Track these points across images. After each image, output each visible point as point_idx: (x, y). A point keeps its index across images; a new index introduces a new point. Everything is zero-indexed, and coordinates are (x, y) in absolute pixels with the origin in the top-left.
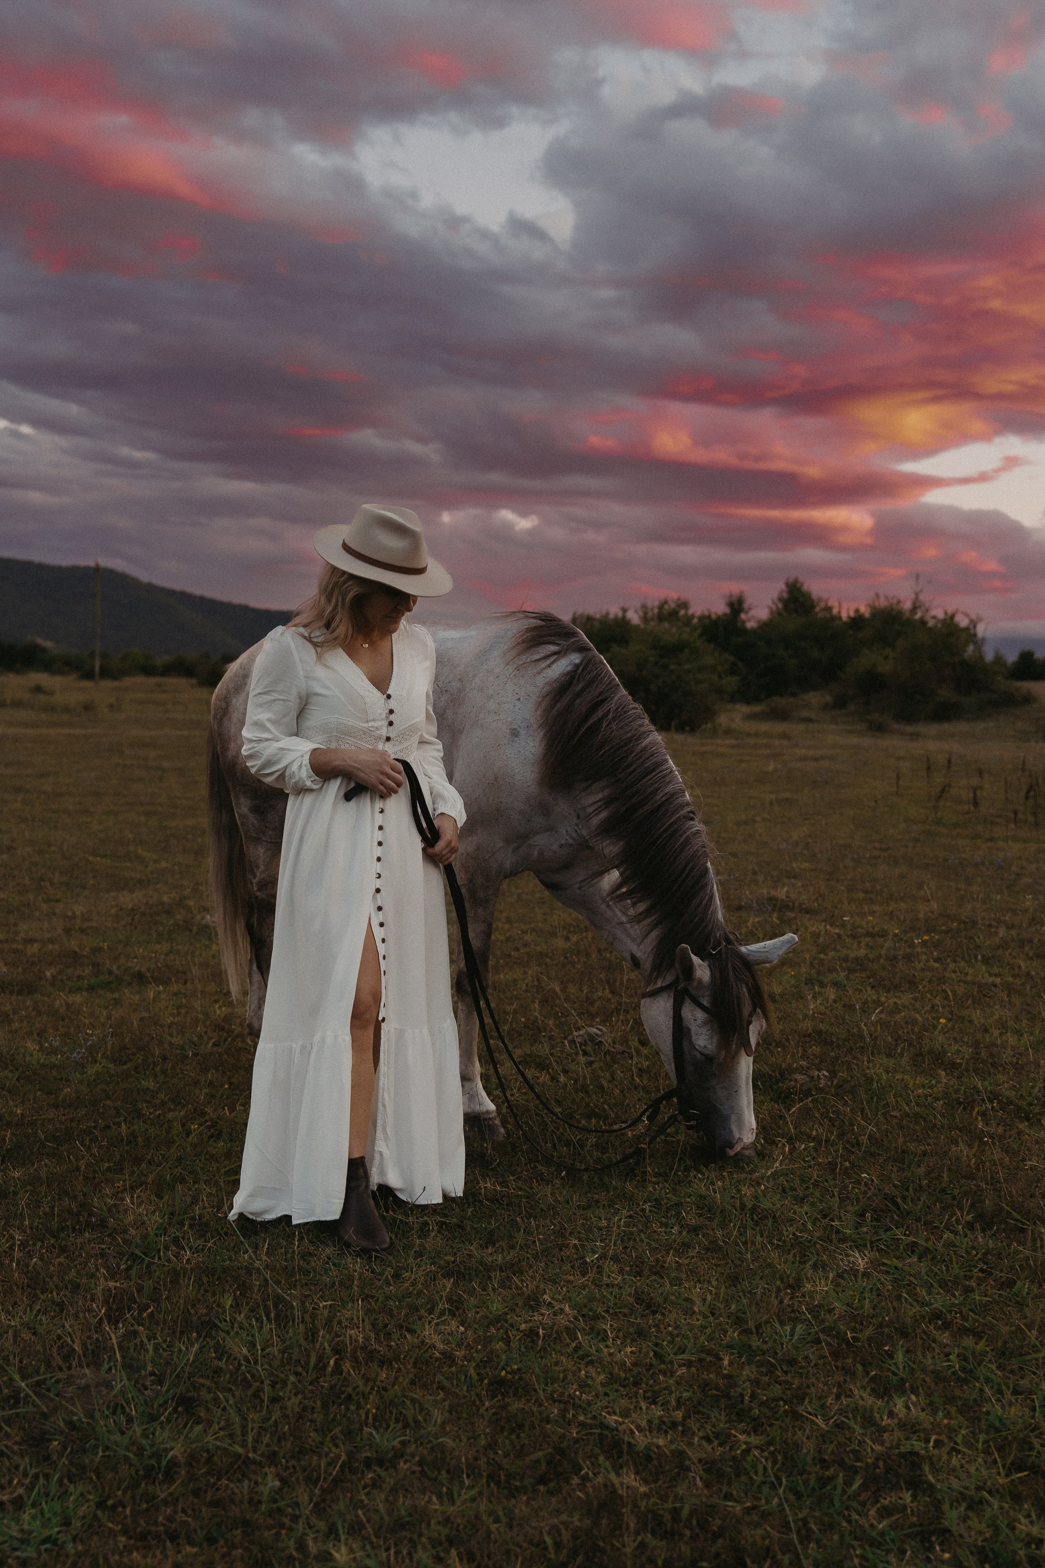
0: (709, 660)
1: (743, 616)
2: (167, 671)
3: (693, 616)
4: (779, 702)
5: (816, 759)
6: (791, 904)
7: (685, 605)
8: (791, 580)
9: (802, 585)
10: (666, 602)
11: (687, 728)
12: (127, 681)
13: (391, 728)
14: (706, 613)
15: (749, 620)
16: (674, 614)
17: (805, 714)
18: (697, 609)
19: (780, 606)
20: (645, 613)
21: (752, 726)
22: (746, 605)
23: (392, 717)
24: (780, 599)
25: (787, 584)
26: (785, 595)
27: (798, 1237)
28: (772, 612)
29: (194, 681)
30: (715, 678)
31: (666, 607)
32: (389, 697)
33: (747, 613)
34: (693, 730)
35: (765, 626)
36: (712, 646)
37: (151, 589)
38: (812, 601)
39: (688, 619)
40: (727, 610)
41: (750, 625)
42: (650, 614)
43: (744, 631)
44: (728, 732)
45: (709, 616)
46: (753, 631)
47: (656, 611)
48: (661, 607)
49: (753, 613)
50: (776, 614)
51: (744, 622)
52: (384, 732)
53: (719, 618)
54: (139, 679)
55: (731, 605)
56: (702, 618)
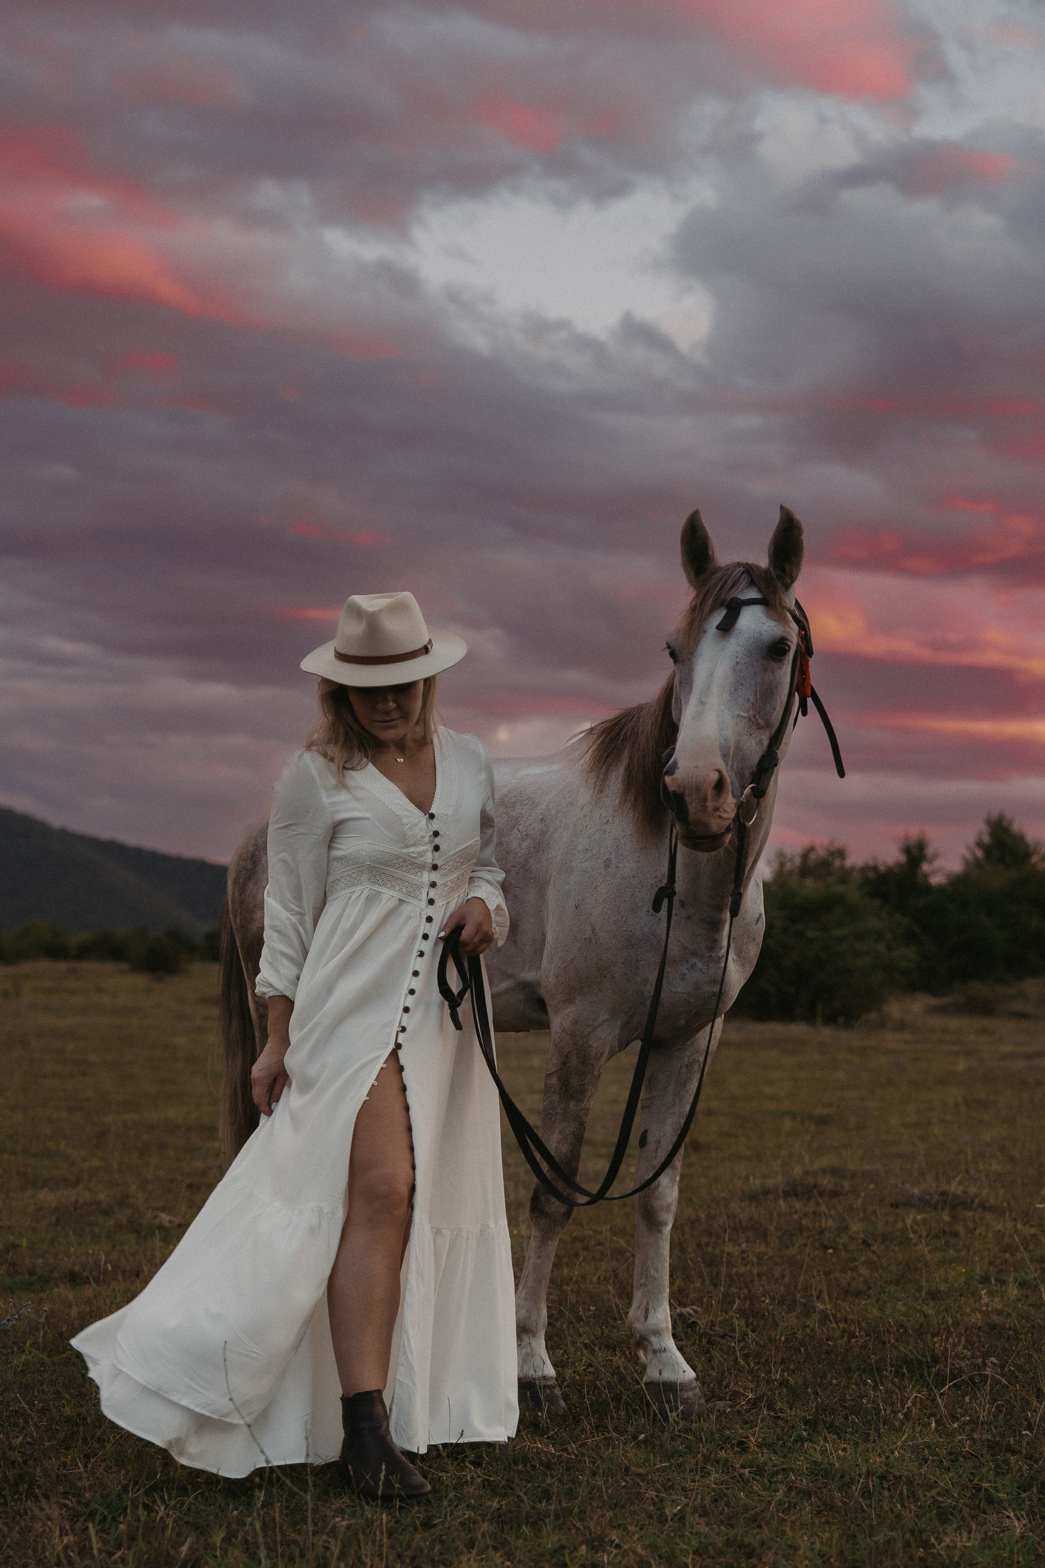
0: (874, 923)
1: (925, 867)
2: (84, 952)
3: (852, 869)
4: (978, 988)
5: (1028, 1057)
6: (969, 1201)
7: (840, 854)
8: (995, 815)
9: (1010, 823)
10: (812, 849)
11: (841, 1020)
12: (26, 967)
13: (437, 854)
14: (871, 863)
15: (934, 872)
16: (825, 865)
17: (1018, 1006)
18: (856, 858)
19: (979, 853)
20: (782, 865)
21: (936, 1021)
22: (929, 851)
23: (437, 841)
24: (979, 844)
25: (988, 822)
26: (986, 839)
27: (939, 1502)
28: (967, 863)
29: (124, 966)
30: (881, 947)
31: (812, 856)
32: (432, 816)
33: (930, 863)
34: (849, 1025)
35: (958, 882)
36: (877, 902)
37: (65, 836)
38: (1027, 846)
39: (845, 876)
40: (902, 859)
41: (936, 880)
42: (788, 867)
43: (928, 889)
44: (901, 1026)
45: (875, 868)
46: (941, 889)
47: (798, 861)
48: (805, 856)
49: (937, 864)
50: (973, 865)
51: (926, 876)
52: (429, 857)
53: (890, 870)
54: (44, 965)
55: (907, 850)
56: (864, 870)
